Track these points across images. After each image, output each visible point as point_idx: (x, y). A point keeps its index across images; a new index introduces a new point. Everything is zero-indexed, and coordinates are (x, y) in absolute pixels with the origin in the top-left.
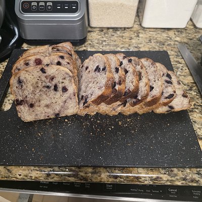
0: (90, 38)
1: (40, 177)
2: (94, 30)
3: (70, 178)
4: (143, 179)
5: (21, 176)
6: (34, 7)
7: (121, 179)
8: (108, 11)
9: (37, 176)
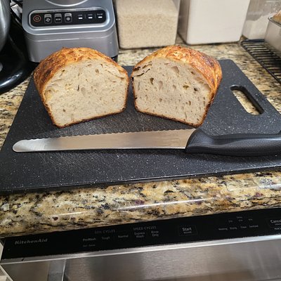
0: (122, 60)
1: (87, 217)
2: (125, 52)
3: (132, 213)
4: (238, 199)
5: (58, 221)
6: (48, 20)
7: (207, 205)
8: (142, 25)
9: (82, 216)
